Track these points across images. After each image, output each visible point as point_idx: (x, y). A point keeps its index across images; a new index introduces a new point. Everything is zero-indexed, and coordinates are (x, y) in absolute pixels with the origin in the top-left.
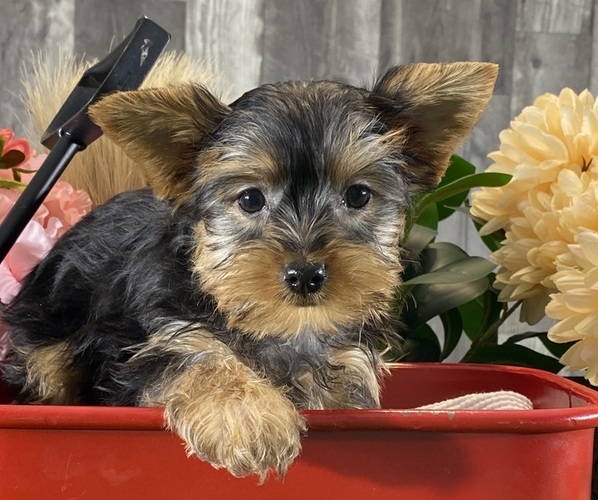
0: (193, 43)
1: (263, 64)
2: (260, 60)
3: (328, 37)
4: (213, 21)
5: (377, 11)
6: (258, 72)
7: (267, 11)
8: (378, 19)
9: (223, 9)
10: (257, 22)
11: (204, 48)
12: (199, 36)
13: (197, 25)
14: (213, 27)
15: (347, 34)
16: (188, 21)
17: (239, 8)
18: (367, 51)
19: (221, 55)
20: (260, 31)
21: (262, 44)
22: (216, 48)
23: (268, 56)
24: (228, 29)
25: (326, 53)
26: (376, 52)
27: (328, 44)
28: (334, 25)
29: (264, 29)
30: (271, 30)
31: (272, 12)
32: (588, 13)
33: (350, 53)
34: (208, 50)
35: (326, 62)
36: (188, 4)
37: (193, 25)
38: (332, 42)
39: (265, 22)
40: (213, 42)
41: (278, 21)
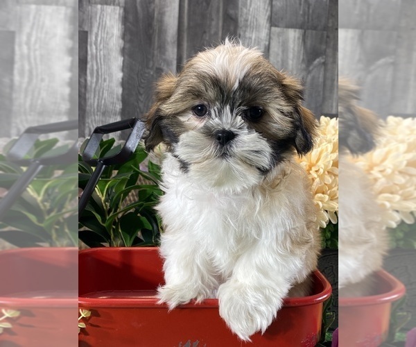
0: (91, 50)
1: (124, 61)
2: (122, 59)
3: (153, 49)
4: (101, 40)
5: (176, 38)
6: (122, 64)
7: (126, 37)
8: (176, 42)
9: (105, 36)
10: (121, 42)
11: (97, 52)
12: (94, 47)
13: (93, 42)
14: (100, 43)
15: (162, 48)
16: (89, 40)
17: (113, 35)
18: (171, 57)
19: (104, 55)
20: (122, 46)
21: (123, 51)
22: (102, 53)
23: (126, 57)
24: (108, 44)
25: (153, 56)
26: (175, 57)
27: (153, 53)
28: (156, 44)
29: (124, 45)
30: (128, 46)
31: (128, 37)
32: (267, 43)
33: (164, 57)
34: (98, 54)
35: (153, 61)
36: (89, 33)
37: (91, 42)
38: (156, 52)
39: (125, 42)
40: (101, 50)
41: (131, 41)
